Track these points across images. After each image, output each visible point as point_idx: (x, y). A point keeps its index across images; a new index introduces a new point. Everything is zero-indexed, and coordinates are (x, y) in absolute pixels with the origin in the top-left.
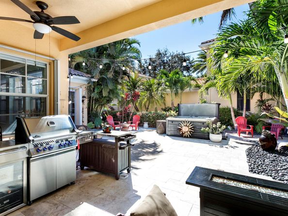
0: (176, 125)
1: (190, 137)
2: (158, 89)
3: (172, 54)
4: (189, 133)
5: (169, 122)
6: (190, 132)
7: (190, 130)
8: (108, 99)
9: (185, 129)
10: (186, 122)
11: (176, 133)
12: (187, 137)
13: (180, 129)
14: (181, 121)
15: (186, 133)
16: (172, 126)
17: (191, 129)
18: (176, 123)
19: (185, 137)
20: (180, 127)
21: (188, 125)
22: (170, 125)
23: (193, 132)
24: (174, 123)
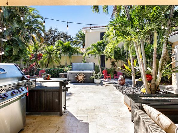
0: (74, 75)
1: (84, 82)
2: (56, 53)
3: (59, 32)
4: (82, 80)
5: (70, 74)
6: (83, 79)
7: (83, 78)
8: (16, 57)
9: (80, 78)
10: (81, 73)
11: (74, 81)
12: (82, 82)
13: (77, 78)
14: (78, 73)
15: (81, 80)
16: (72, 76)
17: (84, 77)
18: (74, 74)
19: (80, 82)
20: (77, 77)
21: (82, 75)
22: (70, 76)
23: (85, 79)
24: (73, 74)
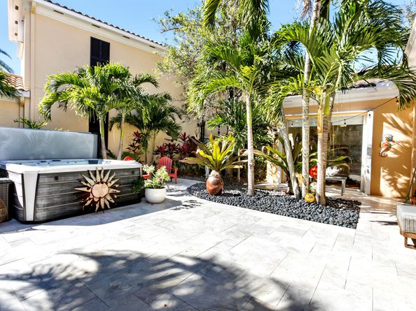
0: (70, 184)
1: (113, 206)
4: (109, 198)
5: (46, 180)
6: (112, 195)
7: (112, 190)
9: (100, 191)
10: (100, 171)
11: (69, 207)
12: (106, 208)
13: (86, 194)
14: (87, 173)
15: (102, 200)
16: (55, 188)
17: (113, 187)
18: (71, 179)
19: (100, 209)
20: (85, 189)
21: (105, 180)
22: (44, 190)
23: (117, 194)
24: (62, 180)
